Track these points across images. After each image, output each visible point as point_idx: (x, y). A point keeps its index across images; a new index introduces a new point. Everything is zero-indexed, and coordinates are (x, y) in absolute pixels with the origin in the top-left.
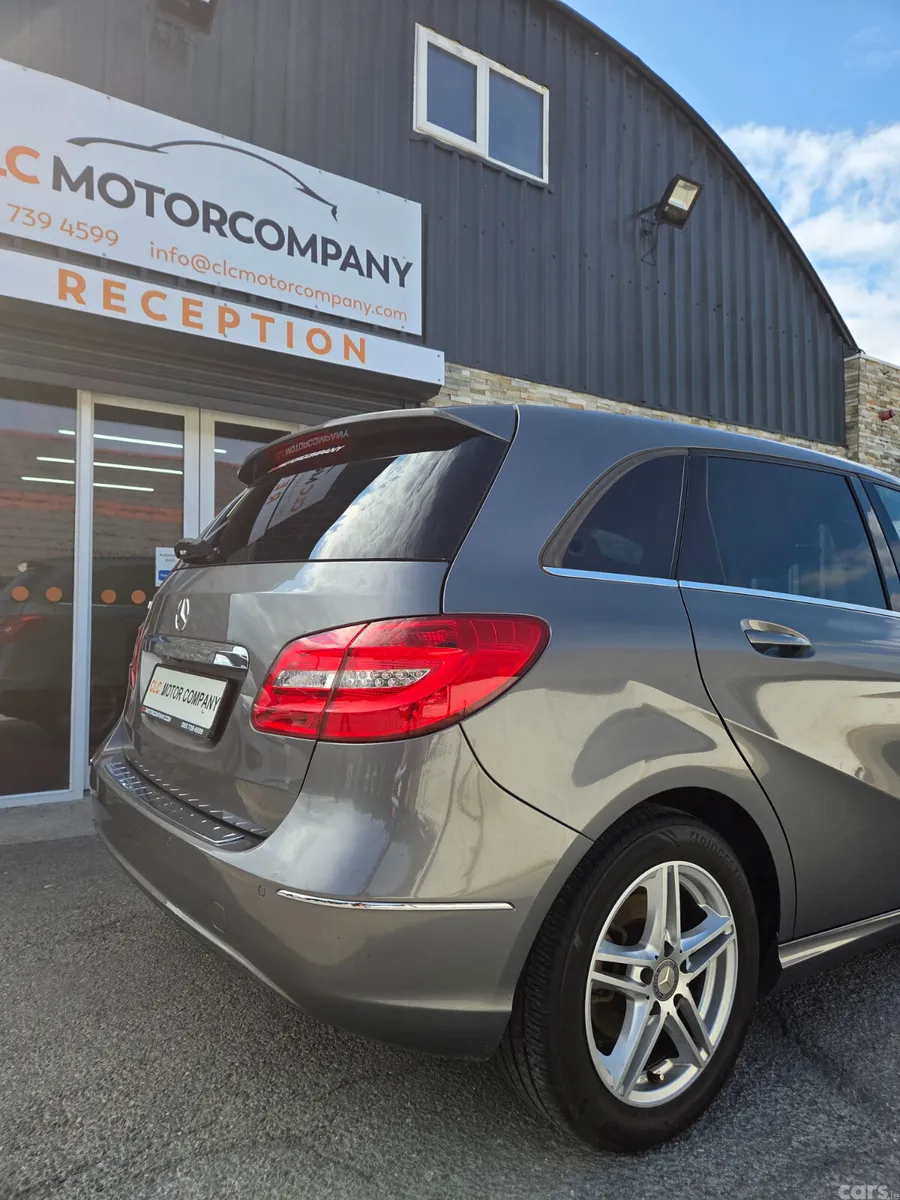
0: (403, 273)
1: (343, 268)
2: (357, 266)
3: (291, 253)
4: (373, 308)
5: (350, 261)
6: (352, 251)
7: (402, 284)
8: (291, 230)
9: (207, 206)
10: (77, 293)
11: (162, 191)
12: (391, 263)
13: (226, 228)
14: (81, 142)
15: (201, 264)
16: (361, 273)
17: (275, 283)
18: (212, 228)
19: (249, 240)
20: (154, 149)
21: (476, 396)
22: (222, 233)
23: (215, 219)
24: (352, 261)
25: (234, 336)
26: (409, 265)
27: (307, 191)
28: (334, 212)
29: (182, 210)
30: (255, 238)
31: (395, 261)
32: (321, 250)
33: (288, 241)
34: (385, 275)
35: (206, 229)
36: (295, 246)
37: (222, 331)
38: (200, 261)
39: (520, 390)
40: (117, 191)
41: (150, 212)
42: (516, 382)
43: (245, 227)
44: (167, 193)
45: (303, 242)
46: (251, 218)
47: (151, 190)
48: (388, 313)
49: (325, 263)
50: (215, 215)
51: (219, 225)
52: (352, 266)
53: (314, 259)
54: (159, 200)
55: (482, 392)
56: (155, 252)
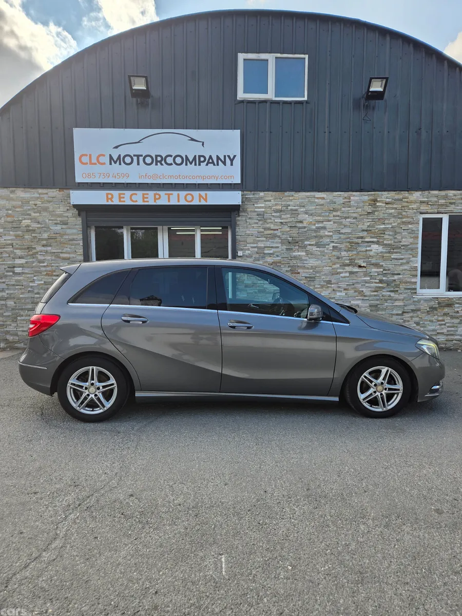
0: (232, 160)
1: (207, 165)
2: (213, 163)
3: (186, 165)
4: (219, 177)
5: (210, 161)
6: (210, 157)
7: (232, 164)
8: (186, 156)
9: (157, 156)
10: (111, 199)
11: (142, 156)
12: (227, 157)
13: (163, 162)
14: (116, 147)
15: (155, 177)
16: (214, 165)
17: (181, 177)
18: (159, 163)
19: (171, 164)
20: (139, 142)
21: (267, 203)
22: (162, 164)
23: (159, 160)
24: (211, 161)
25: (159, 203)
26: (235, 156)
27: (192, 140)
28: (203, 145)
29: (148, 160)
30: (173, 163)
31: (229, 156)
32: (198, 160)
33: (186, 160)
34: (224, 163)
35: (156, 164)
36: (188, 162)
37: (155, 201)
38: (156, 176)
39: (289, 196)
40: (128, 160)
41: (138, 164)
42: (287, 194)
43: (169, 160)
44: (143, 156)
45: (191, 159)
46: (171, 156)
47: (138, 156)
48: (226, 177)
49: (200, 165)
50: (159, 159)
51: (160, 162)
52: (211, 163)
53: (195, 165)
54: (141, 159)
55: (270, 201)
56: (141, 177)
